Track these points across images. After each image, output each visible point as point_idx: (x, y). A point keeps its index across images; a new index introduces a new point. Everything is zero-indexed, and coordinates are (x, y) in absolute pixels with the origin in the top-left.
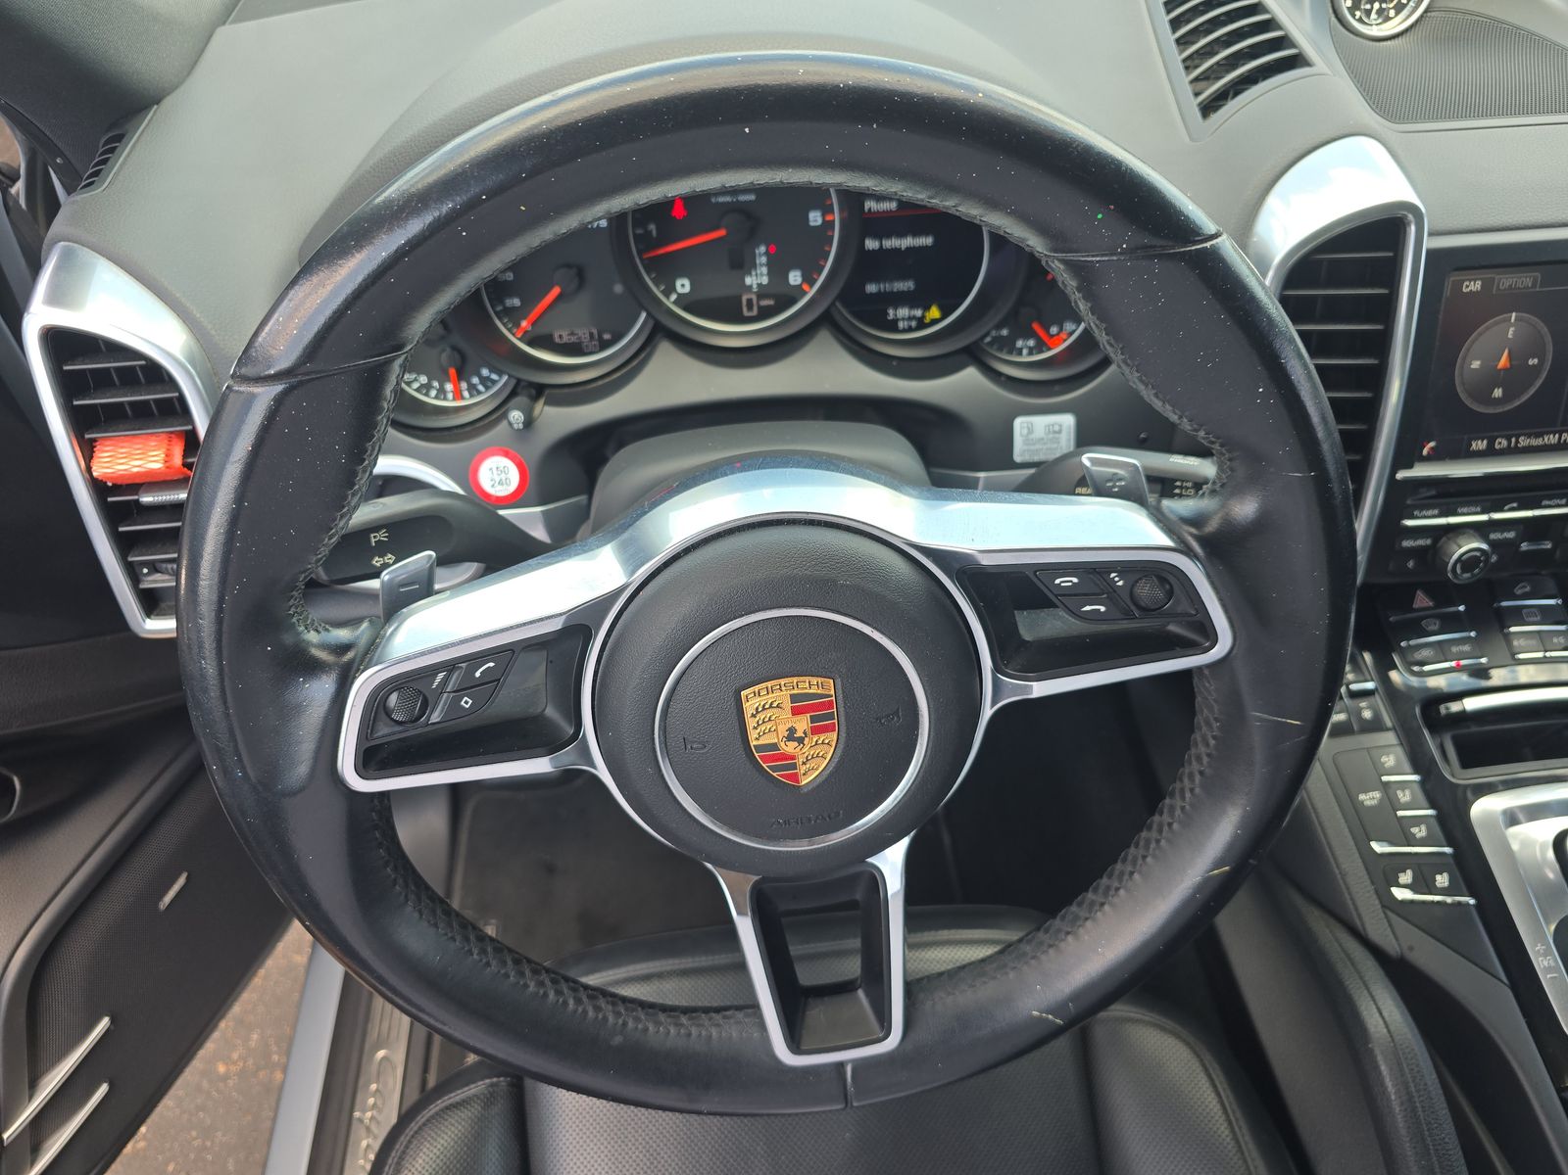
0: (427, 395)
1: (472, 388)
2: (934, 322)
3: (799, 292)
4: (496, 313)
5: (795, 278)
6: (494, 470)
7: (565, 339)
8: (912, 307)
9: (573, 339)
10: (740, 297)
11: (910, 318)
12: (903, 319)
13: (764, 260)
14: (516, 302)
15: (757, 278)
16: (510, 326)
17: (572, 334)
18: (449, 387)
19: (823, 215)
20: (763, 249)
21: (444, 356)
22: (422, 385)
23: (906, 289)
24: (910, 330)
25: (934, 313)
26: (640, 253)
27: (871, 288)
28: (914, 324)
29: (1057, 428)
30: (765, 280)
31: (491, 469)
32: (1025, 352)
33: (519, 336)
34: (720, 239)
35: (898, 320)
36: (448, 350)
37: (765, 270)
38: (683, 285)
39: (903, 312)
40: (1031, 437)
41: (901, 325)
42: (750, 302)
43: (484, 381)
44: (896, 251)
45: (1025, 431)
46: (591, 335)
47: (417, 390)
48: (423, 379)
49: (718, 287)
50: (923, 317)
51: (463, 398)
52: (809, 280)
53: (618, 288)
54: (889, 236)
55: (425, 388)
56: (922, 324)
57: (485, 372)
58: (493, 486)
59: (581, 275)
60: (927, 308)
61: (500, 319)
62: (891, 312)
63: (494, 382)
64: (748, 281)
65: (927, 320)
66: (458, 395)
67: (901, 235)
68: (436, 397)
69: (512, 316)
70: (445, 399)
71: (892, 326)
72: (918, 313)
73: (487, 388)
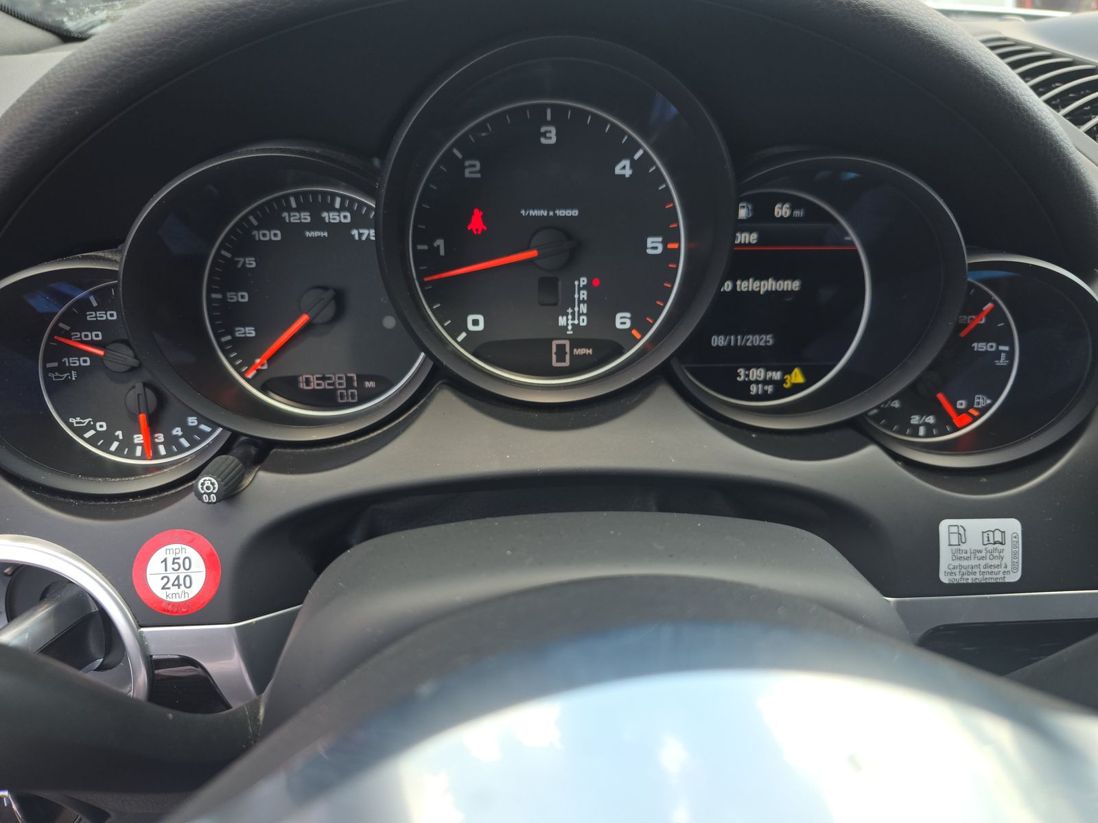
0: (105, 448)
1: (171, 442)
2: (797, 388)
3: (627, 338)
4: (222, 346)
5: (623, 321)
6: (170, 562)
7: (313, 386)
8: (768, 369)
9: (324, 385)
10: (550, 341)
11: (766, 382)
12: (757, 382)
13: (584, 295)
14: (250, 332)
15: (574, 319)
16: (238, 362)
17: (324, 379)
18: (138, 439)
19: (665, 243)
20: (584, 281)
21: (132, 395)
22: (99, 435)
23: (762, 344)
24: (765, 397)
25: (797, 377)
26: (421, 275)
27: (718, 341)
28: (770, 389)
29: (998, 537)
30: (583, 321)
31: (165, 561)
32: (922, 431)
33: (250, 376)
34: (530, 261)
35: (751, 382)
36: (139, 387)
37: (584, 308)
38: (476, 323)
39: (757, 374)
40: (963, 547)
41: (754, 389)
42: (561, 348)
43: (189, 433)
44: (754, 294)
45: (955, 540)
46: (349, 380)
47: (89, 441)
48: (102, 426)
49: (522, 329)
50: (783, 381)
51: (156, 455)
52: (640, 324)
53: (390, 322)
54: (745, 278)
55: (104, 440)
56: (780, 391)
57: (192, 421)
58: (163, 588)
59: (340, 300)
60: (788, 371)
61: (226, 354)
62: (742, 371)
63: (205, 435)
64: (562, 321)
65: (787, 386)
66: (151, 449)
67: (761, 277)
68: (118, 452)
69: (243, 350)
70: (131, 455)
71: (742, 391)
72: (777, 375)
73: (194, 444)
